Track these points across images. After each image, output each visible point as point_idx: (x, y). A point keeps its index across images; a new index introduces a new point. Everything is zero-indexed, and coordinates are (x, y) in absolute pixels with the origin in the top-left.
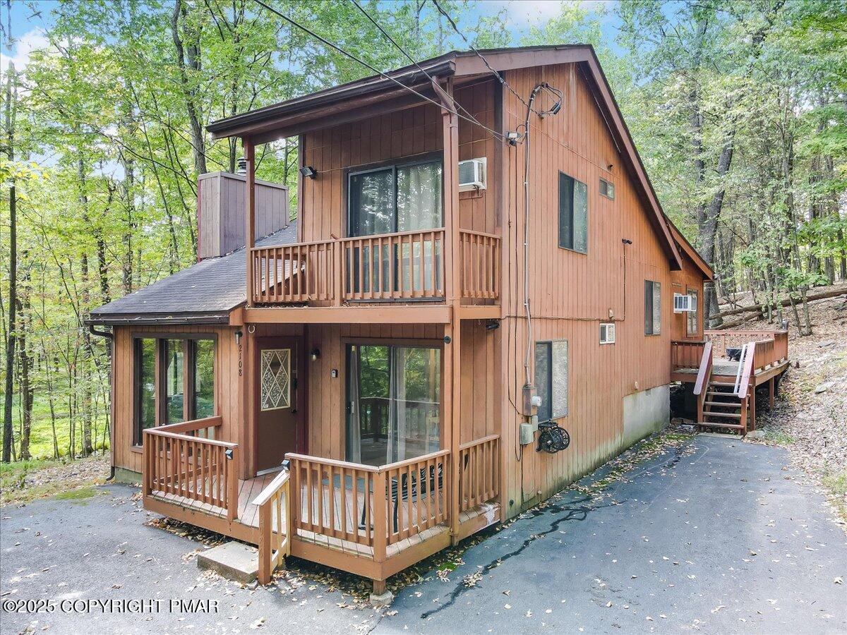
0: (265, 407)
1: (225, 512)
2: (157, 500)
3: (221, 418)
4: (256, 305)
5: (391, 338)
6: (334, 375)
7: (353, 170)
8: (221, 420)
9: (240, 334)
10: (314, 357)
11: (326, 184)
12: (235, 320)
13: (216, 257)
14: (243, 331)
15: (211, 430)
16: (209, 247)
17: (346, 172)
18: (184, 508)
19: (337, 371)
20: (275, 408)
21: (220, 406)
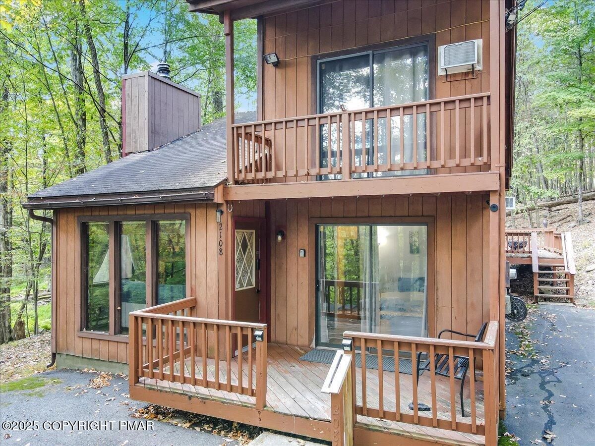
0: (238, 288)
1: (253, 400)
2: (150, 389)
3: (195, 299)
4: (237, 182)
5: (369, 217)
6: (302, 254)
7: (323, 56)
8: (195, 300)
9: (222, 213)
10: (280, 238)
11: (291, 72)
12: (218, 198)
13: (144, 152)
14: (224, 208)
15: (187, 310)
16: (136, 142)
17: (314, 59)
18: (190, 397)
19: (305, 251)
20: (245, 288)
21: (194, 287)
